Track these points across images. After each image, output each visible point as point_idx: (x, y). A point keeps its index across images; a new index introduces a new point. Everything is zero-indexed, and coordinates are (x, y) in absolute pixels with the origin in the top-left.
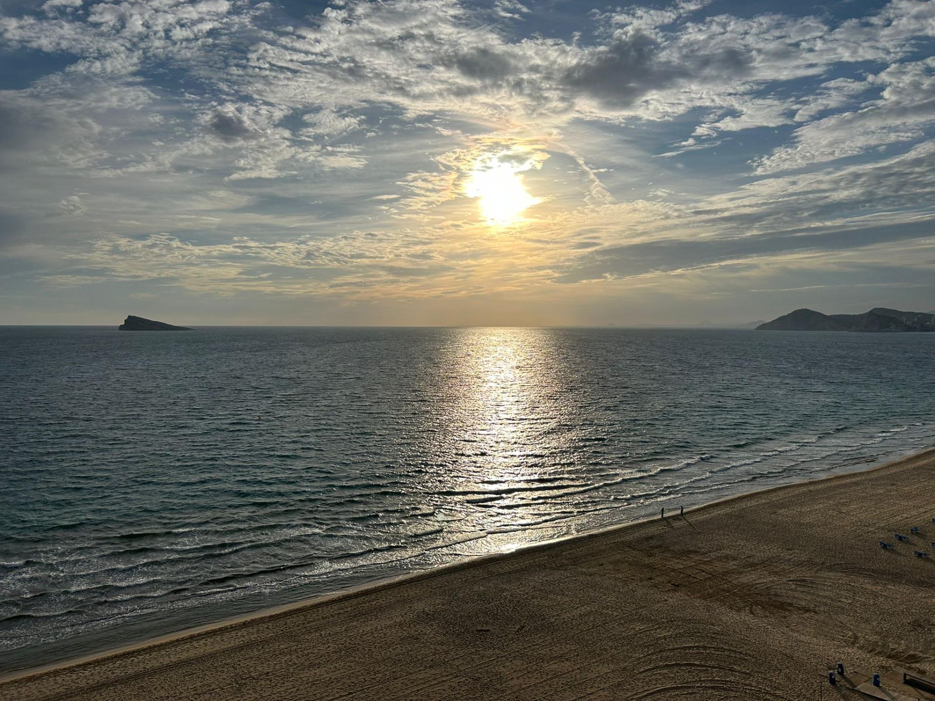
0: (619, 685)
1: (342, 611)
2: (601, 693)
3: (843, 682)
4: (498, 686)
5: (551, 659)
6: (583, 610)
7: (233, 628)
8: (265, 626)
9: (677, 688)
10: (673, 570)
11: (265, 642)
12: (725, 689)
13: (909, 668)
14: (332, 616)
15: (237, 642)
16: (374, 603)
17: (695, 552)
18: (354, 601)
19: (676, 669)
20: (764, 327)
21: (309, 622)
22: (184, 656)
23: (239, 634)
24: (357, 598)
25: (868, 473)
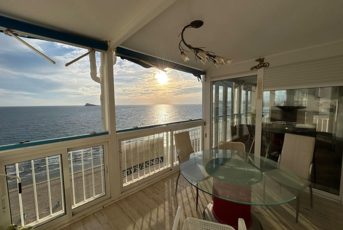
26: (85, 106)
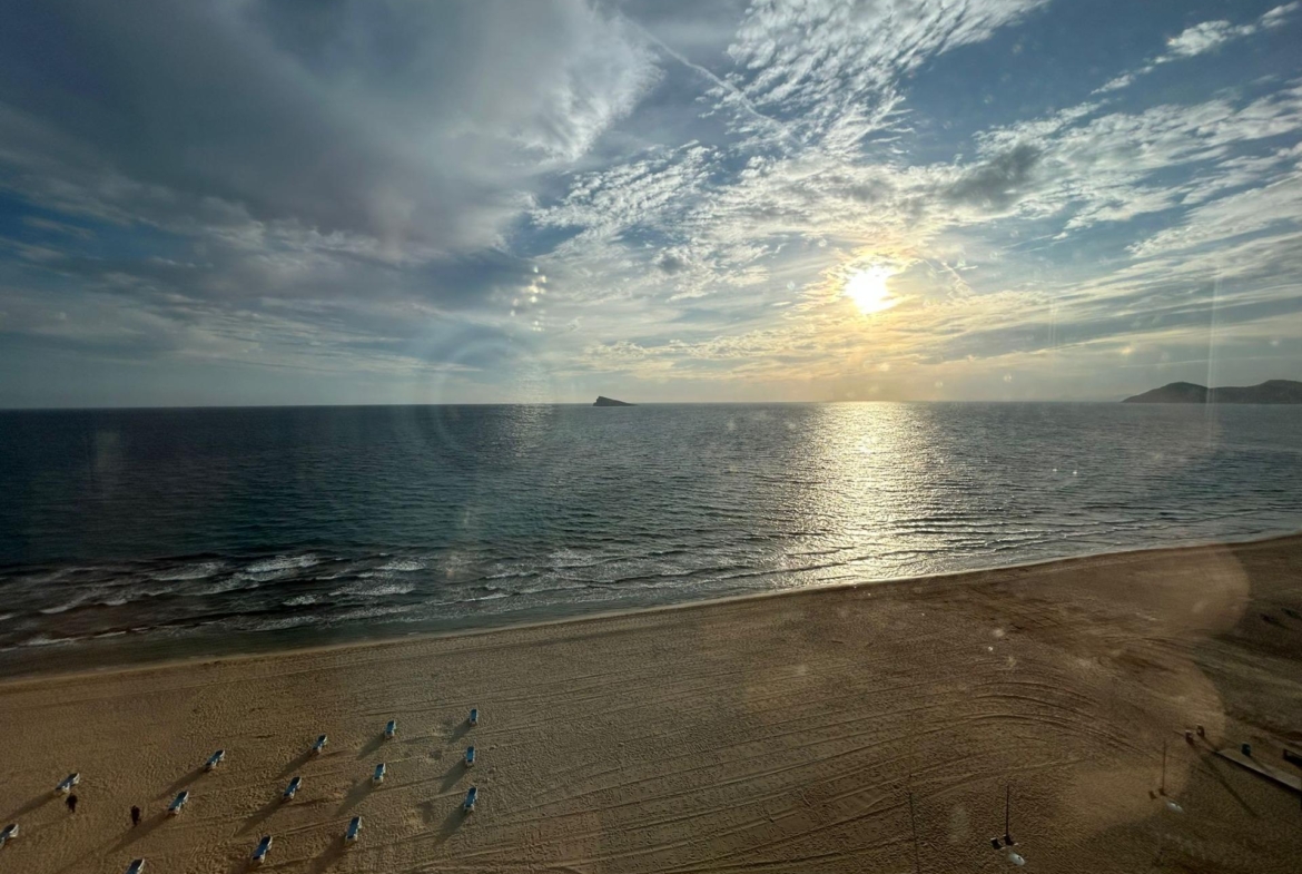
0: (956, 704)
2: (938, 708)
3: (1202, 743)
4: (847, 688)
5: (895, 673)
6: (926, 637)
9: (1014, 717)
10: (1017, 614)
11: (673, 627)
12: (1065, 727)
13: (1292, 745)
15: (656, 624)
17: (1041, 601)
18: (738, 606)
19: (1014, 700)
20: (1132, 399)
22: (621, 628)
25: (1250, 544)
26: (595, 404)
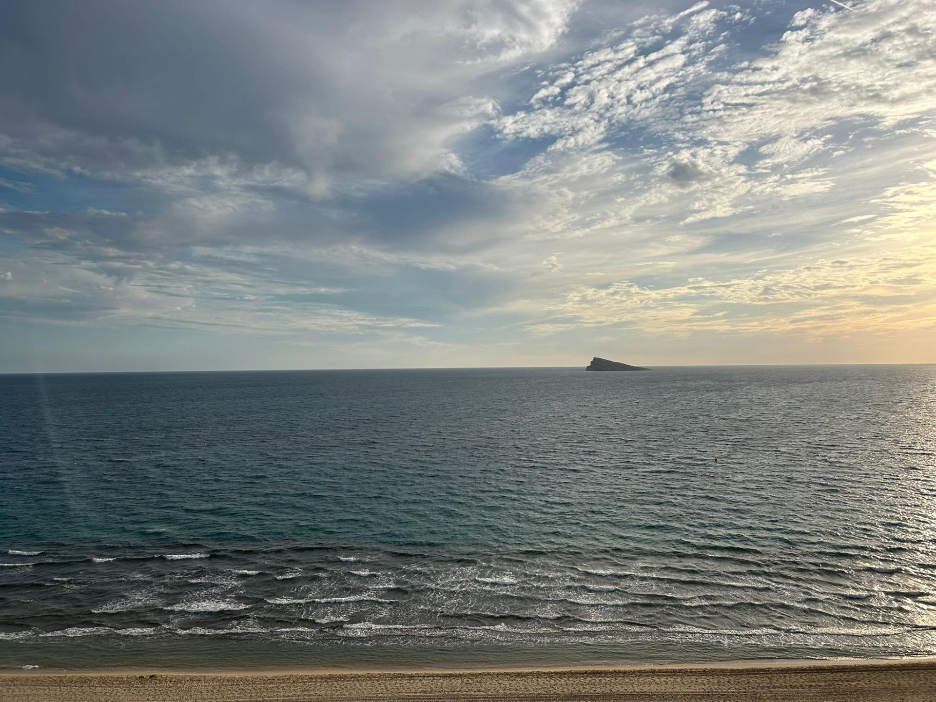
1: (813, 684)
7: (692, 673)
8: (726, 679)
14: (801, 686)
15: (698, 689)
16: (854, 684)
18: (829, 676)
21: (774, 687)
22: (646, 689)
23: (700, 681)
24: (832, 673)
26: (588, 368)
